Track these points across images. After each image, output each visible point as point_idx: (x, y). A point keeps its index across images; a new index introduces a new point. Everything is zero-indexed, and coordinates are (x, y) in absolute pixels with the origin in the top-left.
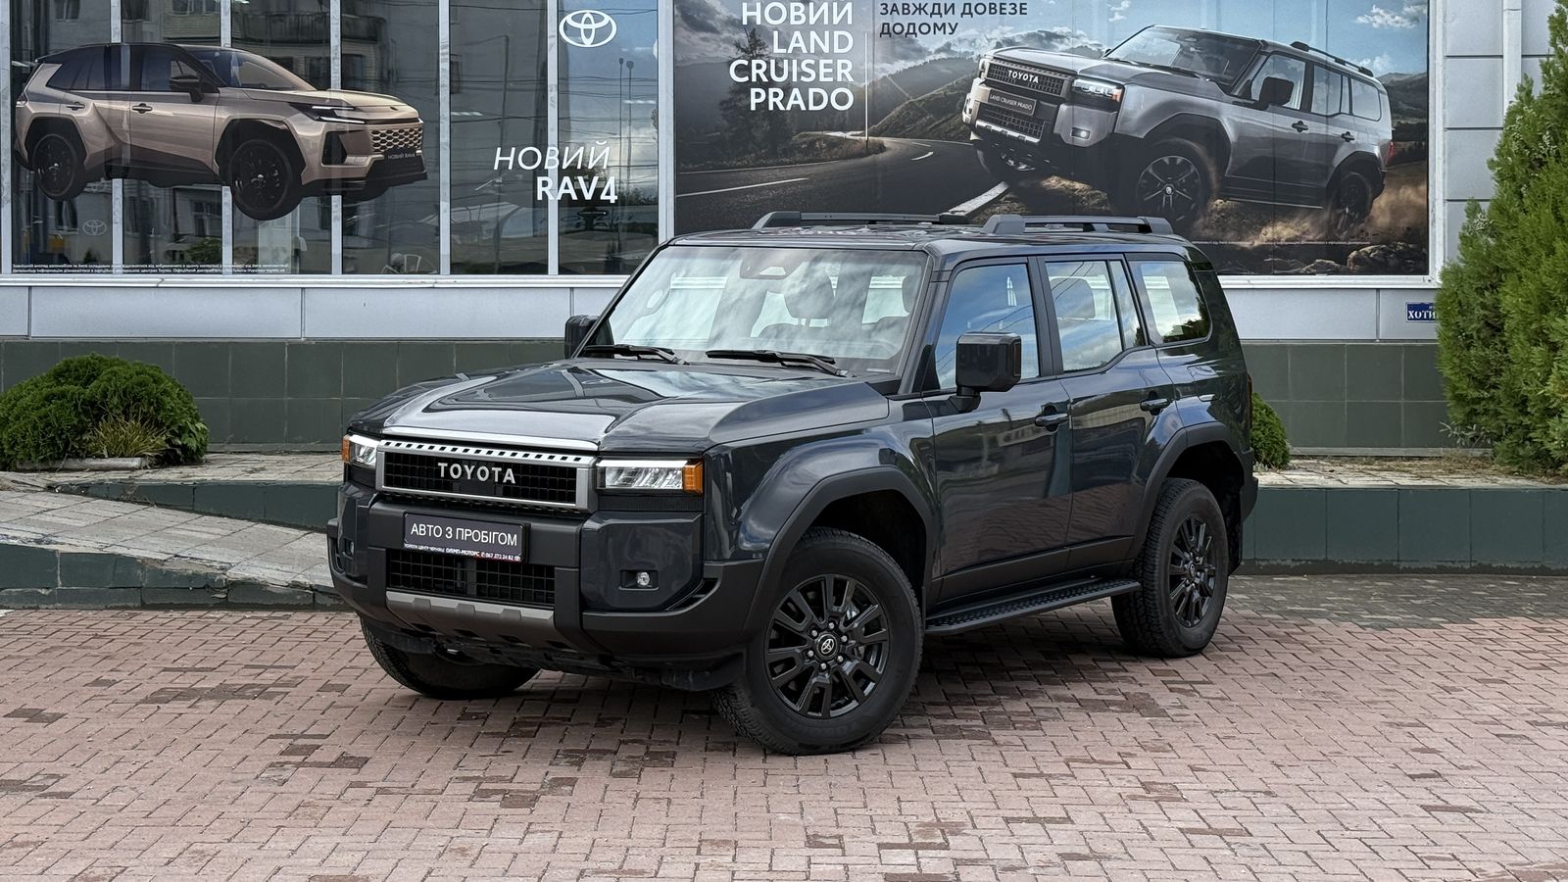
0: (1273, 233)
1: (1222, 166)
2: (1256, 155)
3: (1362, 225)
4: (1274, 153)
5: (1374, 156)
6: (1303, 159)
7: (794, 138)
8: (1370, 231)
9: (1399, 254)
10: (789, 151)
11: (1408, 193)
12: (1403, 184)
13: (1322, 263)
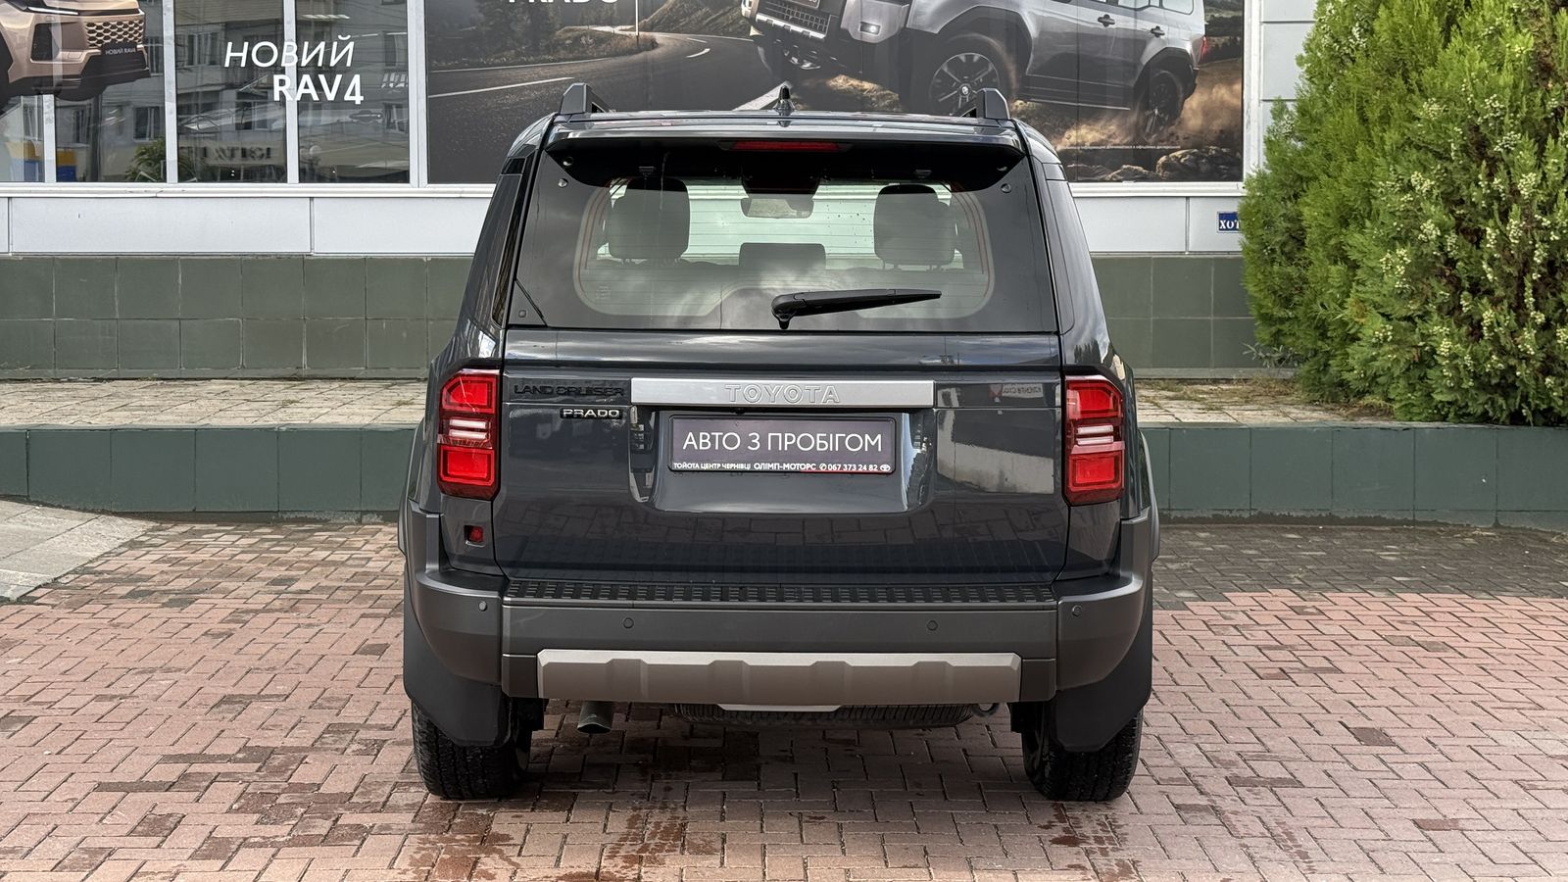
0: (1077, 137)
1: (1022, 63)
2: (1059, 52)
3: (1173, 127)
4: (1078, 51)
5: (1184, 52)
6: (1109, 56)
7: (558, 33)
8: (1181, 134)
9: (1212, 160)
10: (553, 48)
11: (1221, 93)
12: (1216, 83)
13: (1128, 168)
